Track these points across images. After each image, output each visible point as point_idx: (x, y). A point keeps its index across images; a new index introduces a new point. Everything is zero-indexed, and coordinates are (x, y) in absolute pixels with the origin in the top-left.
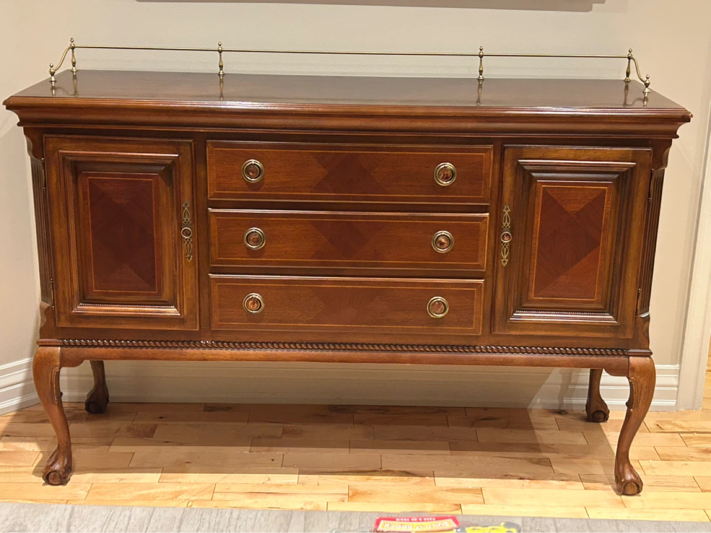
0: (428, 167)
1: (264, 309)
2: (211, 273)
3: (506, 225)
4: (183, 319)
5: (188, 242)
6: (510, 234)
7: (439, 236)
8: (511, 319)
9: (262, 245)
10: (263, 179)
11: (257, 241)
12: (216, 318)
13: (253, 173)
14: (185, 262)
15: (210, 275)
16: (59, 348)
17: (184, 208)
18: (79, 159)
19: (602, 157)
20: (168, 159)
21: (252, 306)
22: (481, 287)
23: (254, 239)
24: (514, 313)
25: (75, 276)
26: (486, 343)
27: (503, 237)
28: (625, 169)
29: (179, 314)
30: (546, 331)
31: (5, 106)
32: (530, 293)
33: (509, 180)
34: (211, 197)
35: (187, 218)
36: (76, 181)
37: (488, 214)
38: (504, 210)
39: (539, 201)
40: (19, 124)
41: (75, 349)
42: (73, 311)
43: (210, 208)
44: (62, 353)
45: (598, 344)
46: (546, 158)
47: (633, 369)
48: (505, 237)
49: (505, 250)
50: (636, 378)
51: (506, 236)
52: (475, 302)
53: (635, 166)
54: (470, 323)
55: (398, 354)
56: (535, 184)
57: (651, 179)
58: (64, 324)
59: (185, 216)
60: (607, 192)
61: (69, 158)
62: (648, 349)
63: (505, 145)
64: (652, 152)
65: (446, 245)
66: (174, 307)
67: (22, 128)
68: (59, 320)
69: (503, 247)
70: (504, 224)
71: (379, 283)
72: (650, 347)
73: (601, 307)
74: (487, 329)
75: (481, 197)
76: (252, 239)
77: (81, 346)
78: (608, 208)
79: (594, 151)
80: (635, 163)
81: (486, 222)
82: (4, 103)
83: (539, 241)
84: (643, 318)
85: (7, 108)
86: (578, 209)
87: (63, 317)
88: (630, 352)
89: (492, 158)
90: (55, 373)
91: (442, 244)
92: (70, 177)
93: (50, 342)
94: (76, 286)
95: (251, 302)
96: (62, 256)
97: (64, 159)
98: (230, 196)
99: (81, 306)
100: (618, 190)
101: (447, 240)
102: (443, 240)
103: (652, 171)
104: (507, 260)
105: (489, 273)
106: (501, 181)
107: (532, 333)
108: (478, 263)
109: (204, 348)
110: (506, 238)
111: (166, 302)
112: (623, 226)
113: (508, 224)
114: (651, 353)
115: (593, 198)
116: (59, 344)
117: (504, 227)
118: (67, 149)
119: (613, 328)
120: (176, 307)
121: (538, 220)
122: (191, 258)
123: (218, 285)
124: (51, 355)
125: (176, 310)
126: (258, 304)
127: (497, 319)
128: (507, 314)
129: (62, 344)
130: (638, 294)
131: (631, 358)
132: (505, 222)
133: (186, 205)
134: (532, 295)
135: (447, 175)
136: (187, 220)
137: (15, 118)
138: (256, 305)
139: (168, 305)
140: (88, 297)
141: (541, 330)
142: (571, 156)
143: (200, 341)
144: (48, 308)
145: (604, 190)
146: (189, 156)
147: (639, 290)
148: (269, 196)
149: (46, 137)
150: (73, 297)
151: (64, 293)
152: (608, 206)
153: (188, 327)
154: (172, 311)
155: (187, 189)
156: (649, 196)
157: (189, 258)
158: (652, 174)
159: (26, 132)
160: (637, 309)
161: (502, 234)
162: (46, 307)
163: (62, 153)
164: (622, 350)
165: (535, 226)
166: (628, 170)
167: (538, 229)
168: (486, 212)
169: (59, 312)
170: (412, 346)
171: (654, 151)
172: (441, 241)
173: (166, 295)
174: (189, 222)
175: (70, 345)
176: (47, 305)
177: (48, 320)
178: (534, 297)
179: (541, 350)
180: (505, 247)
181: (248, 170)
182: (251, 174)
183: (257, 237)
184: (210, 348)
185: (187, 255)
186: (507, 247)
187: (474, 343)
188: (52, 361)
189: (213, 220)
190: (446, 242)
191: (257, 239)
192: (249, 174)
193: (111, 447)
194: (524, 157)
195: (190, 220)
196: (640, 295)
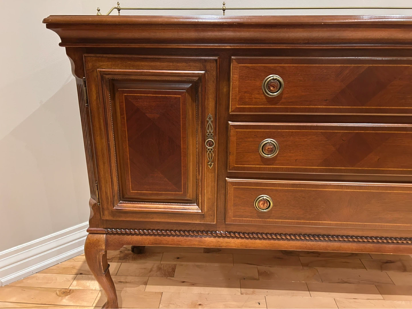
1: (272, 208)
2: (228, 177)
4: (203, 215)
5: (210, 152)
9: (275, 154)
10: (282, 94)
11: (271, 151)
12: (230, 213)
13: (274, 87)
14: (207, 168)
15: (227, 179)
16: (105, 235)
17: (208, 121)
18: (116, 77)
20: (195, 76)
21: (262, 206)
23: (268, 149)
25: (115, 179)
29: (200, 211)
31: (45, 25)
34: (232, 111)
35: (210, 131)
36: (113, 98)
40: (60, 45)
41: (117, 236)
42: (115, 208)
43: (230, 121)
44: (107, 241)
55: (383, 245)
58: (107, 216)
59: (208, 129)
61: (107, 77)
66: (196, 204)
67: (64, 49)
68: (103, 215)
76: (267, 148)
77: (122, 234)
82: (45, 21)
85: (48, 27)
87: (106, 213)
90: (102, 255)
92: (108, 94)
93: (97, 231)
94: (116, 188)
95: (261, 202)
96: (104, 163)
97: (102, 78)
98: (250, 110)
99: (120, 203)
109: (219, 237)
111: (190, 200)
116: (105, 232)
118: (104, 67)
120: (198, 205)
122: (212, 165)
123: (234, 188)
124: (98, 241)
125: (197, 207)
126: (267, 204)
129: (107, 232)
133: (210, 118)
136: (210, 132)
137: (55, 38)
138: (266, 204)
139: (191, 203)
140: (126, 196)
143: (216, 231)
144: (95, 204)
146: (214, 73)
148: (286, 110)
149: (85, 57)
150: (114, 196)
151: (106, 193)
153: (208, 221)
154: (194, 208)
155: (211, 104)
157: (211, 165)
159: (69, 53)
162: (93, 203)
163: (100, 71)
169: (103, 209)
173: (190, 195)
174: (212, 134)
175: (113, 233)
176: (94, 202)
177: (95, 214)
181: (269, 85)
182: (272, 88)
183: (272, 147)
184: (224, 237)
185: (209, 162)
188: (99, 246)
189: (232, 132)
191: (272, 148)
192: (270, 89)
193: (147, 286)
195: (213, 132)
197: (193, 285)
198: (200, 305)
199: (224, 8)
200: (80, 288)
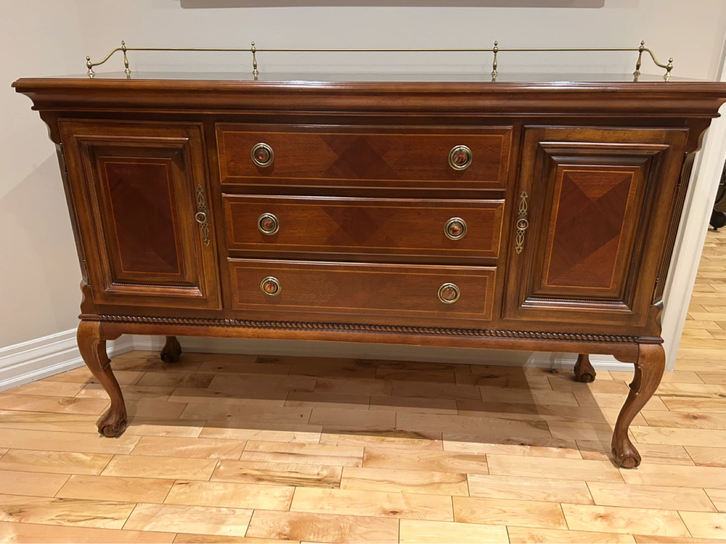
0: (443, 150)
1: (281, 292)
2: (230, 257)
3: (523, 211)
4: (206, 299)
5: (204, 227)
6: (526, 221)
7: (452, 223)
8: (522, 306)
9: (274, 232)
10: (273, 164)
11: (270, 227)
12: (236, 299)
13: (263, 157)
14: (203, 246)
15: (228, 258)
16: (99, 323)
17: (198, 193)
18: (95, 144)
19: (632, 138)
20: (179, 143)
21: (269, 289)
22: (493, 274)
23: (267, 224)
24: (525, 300)
25: (104, 257)
26: (496, 327)
27: (519, 224)
28: (656, 152)
29: (201, 295)
30: (557, 318)
31: (14, 88)
32: (543, 281)
33: (528, 164)
34: (223, 182)
35: (201, 203)
36: (94, 166)
37: (503, 200)
38: (521, 196)
39: (559, 186)
40: (33, 108)
41: (113, 324)
42: (106, 290)
43: (224, 193)
44: (101, 328)
45: (609, 331)
46: (570, 140)
47: (643, 357)
48: (522, 224)
49: (520, 237)
50: (645, 365)
51: (523, 223)
52: (487, 289)
53: (668, 149)
54: (481, 309)
55: (409, 336)
56: (555, 169)
57: (683, 163)
58: (99, 301)
59: (199, 201)
60: (633, 177)
61: (85, 143)
62: (660, 337)
63: (526, 126)
64: (688, 132)
65: (458, 232)
66: (197, 288)
67: (37, 112)
68: (95, 298)
69: (518, 234)
70: (521, 211)
71: (391, 269)
72: (662, 336)
73: (616, 295)
74: (498, 315)
75: (498, 182)
76: (265, 224)
77: (118, 321)
78: (633, 194)
79: (624, 132)
80: (668, 146)
81: (502, 209)
82: (13, 85)
83: (556, 229)
84: (656, 306)
85: (18, 90)
86: (601, 195)
87: (98, 296)
88: (641, 340)
89: (511, 140)
90: (97, 345)
91: (455, 231)
92: (88, 164)
93: (90, 317)
94: (106, 267)
95: (268, 285)
96: (90, 239)
97: (80, 145)
98: (242, 181)
99: (113, 285)
100: (645, 173)
101: (459, 227)
102: (456, 227)
103: (685, 154)
104: (522, 248)
105: (503, 261)
106: (519, 165)
107: (542, 320)
108: (491, 251)
109: (228, 326)
110: (522, 226)
111: (189, 283)
112: (647, 214)
113: (525, 211)
114: (663, 341)
115: (617, 184)
116: (98, 319)
117: (521, 214)
118: (80, 133)
119: (628, 317)
120: (199, 289)
121: (556, 206)
122: (209, 243)
123: (237, 269)
124: (92, 328)
125: (199, 290)
126: (275, 287)
127: (509, 306)
128: (519, 302)
129: (101, 319)
130: (656, 283)
131: (640, 345)
132: (521, 209)
133: (200, 189)
134: (545, 283)
135: (463, 159)
136: (201, 205)
137: (26, 101)
138: (273, 288)
139: (192, 286)
140: (118, 277)
141: (552, 317)
142: (597, 138)
143: (224, 320)
144: (86, 286)
145: (631, 176)
146: (199, 140)
147: (657, 280)
148: (280, 182)
149: (59, 121)
150: (104, 277)
151: (96, 273)
152: (633, 192)
153: (211, 306)
154: (196, 292)
155: (199, 174)
156: (679, 182)
157: (207, 242)
158: (685, 157)
159: (43, 117)
160: (652, 298)
161: (519, 221)
162: (83, 285)
163: (77, 138)
164: (633, 337)
165: (553, 213)
166: (658, 153)
167: (556, 216)
168: (502, 198)
169: (94, 291)
170: (423, 328)
171: (690, 131)
172: (453, 228)
173: (189, 277)
174: (204, 207)
175: (108, 321)
176: (86, 283)
177: (86, 297)
178: (547, 285)
179: (550, 336)
180: (520, 234)
181: (257, 154)
182: (260, 158)
183: (270, 222)
184: (234, 326)
185: (204, 239)
186: (522, 234)
187: (483, 327)
188: (92, 334)
189: (227, 205)
190: (460, 229)
191: (270, 224)
192: (258, 158)
193: (171, 397)
194: (545, 139)
195: (205, 205)
196: (657, 285)
197: (229, 396)
198: (229, 416)
199: (253, 48)
200: (89, 397)
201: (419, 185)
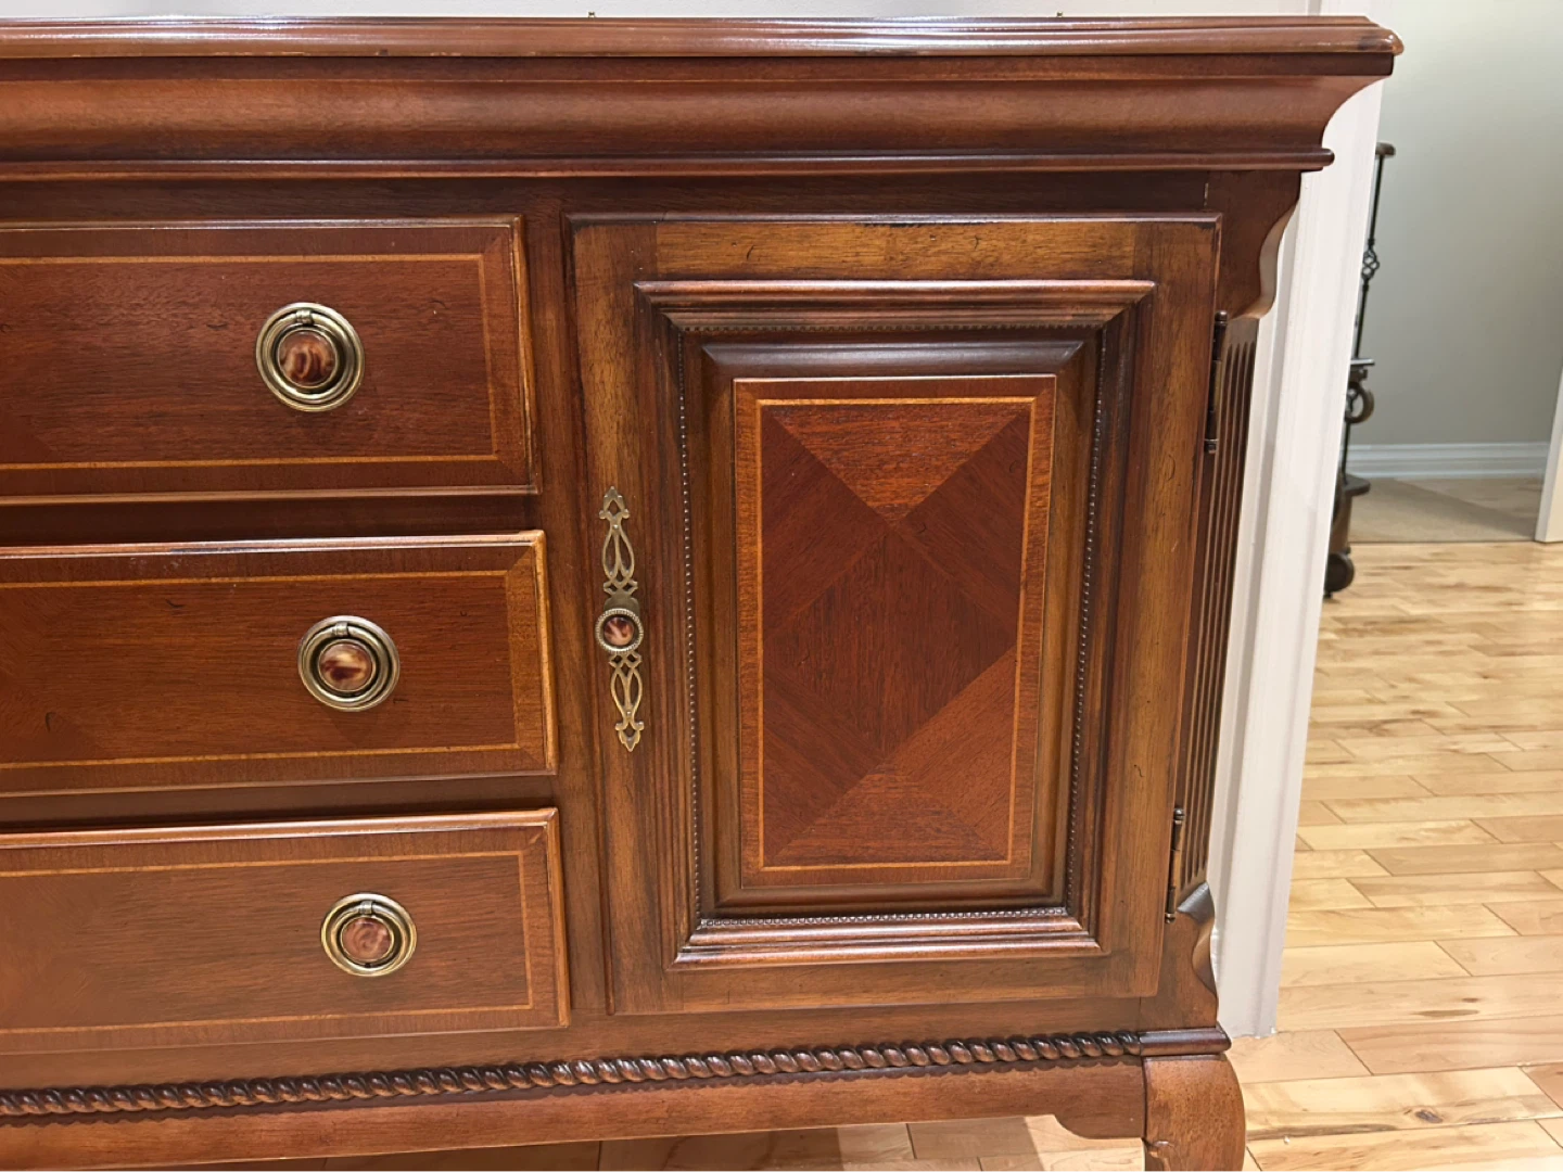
0: (225, 326)
3: (620, 577)
6: (637, 620)
7: (334, 637)
8: (680, 958)
19: (1006, 258)
22: (542, 842)
24: (690, 934)
26: (597, 1048)
27: (606, 628)
28: (1108, 314)
30: (826, 993)
32: (747, 852)
33: (607, 380)
37: (539, 534)
38: (605, 515)
39: (751, 469)
45: (1026, 1024)
46: (761, 269)
47: (1164, 1108)
48: (615, 629)
49: (627, 682)
50: (1176, 1143)
51: (621, 625)
52: (524, 904)
53: (1150, 296)
54: (514, 986)
55: (241, 1121)
56: (725, 399)
57: (1215, 356)
60: (1033, 416)
62: (1214, 1025)
63: (575, 217)
64: (1219, 226)
65: (360, 676)
69: (619, 672)
70: (611, 575)
72: (1223, 1018)
73: (1037, 883)
74: (591, 998)
75: (493, 457)
78: (1042, 487)
79: (971, 233)
80: (1152, 284)
81: (531, 569)
83: (764, 639)
84: (1188, 914)
86: (919, 499)
88: (1147, 1045)
89: (519, 277)
91: (341, 673)
100: (1078, 404)
101: (361, 655)
102: (345, 658)
103: (1218, 318)
104: (640, 726)
105: (576, 778)
106: (577, 388)
107: (767, 1005)
108: (516, 746)
110: (618, 637)
112: (1107, 562)
113: (628, 573)
114: (1227, 1043)
115: (976, 448)
117: (613, 587)
119: (1087, 965)
121: (754, 549)
127: (627, 962)
128: (659, 945)
130: (1175, 828)
131: (1150, 1063)
132: (611, 566)
134: (758, 859)
135: (317, 359)
141: (803, 991)
142: (871, 258)
145: (1023, 415)
147: (1176, 817)
152: (1040, 480)
156: (1210, 433)
158: (1219, 331)
160: (1170, 887)
161: (601, 620)
164: (1117, 1037)
165: (743, 577)
166: (1118, 318)
167: (760, 588)
168: (530, 528)
170: (295, 1083)
171: (1228, 223)
172: (333, 662)
178: (765, 865)
179: (811, 1064)
180: (626, 670)
186: (634, 671)
187: (547, 1053)
190: (363, 666)
194: (662, 267)
196: (1182, 834)
201: (148, 481)
